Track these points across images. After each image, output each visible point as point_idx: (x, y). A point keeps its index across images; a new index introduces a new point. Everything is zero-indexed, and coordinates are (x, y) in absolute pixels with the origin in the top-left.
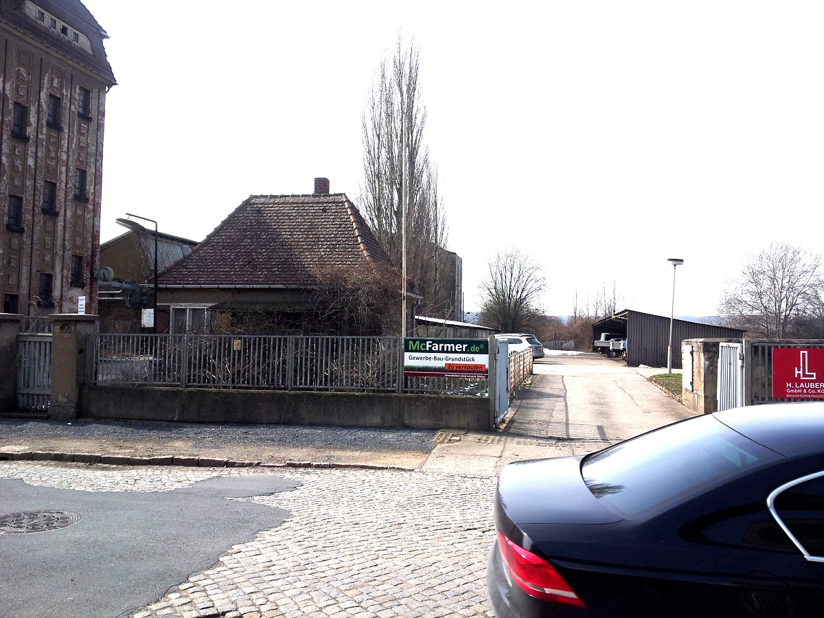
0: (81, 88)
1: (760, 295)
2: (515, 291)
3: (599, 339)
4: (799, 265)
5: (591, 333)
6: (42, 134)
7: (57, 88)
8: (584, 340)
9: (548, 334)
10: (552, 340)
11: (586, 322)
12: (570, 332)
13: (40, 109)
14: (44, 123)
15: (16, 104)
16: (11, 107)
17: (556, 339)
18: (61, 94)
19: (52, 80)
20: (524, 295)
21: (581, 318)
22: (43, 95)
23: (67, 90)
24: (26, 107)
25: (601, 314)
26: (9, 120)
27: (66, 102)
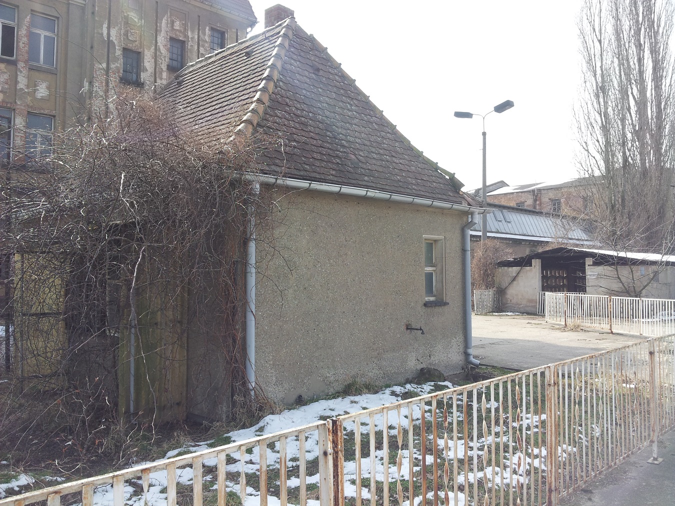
0: (212, 29)
6: (161, 79)
7: (180, 31)
13: (158, 53)
14: (164, 67)
15: (125, 50)
16: (119, 52)
18: (186, 36)
19: (173, 23)
22: (162, 40)
23: (193, 32)
24: (139, 53)
26: (117, 67)
27: (192, 45)
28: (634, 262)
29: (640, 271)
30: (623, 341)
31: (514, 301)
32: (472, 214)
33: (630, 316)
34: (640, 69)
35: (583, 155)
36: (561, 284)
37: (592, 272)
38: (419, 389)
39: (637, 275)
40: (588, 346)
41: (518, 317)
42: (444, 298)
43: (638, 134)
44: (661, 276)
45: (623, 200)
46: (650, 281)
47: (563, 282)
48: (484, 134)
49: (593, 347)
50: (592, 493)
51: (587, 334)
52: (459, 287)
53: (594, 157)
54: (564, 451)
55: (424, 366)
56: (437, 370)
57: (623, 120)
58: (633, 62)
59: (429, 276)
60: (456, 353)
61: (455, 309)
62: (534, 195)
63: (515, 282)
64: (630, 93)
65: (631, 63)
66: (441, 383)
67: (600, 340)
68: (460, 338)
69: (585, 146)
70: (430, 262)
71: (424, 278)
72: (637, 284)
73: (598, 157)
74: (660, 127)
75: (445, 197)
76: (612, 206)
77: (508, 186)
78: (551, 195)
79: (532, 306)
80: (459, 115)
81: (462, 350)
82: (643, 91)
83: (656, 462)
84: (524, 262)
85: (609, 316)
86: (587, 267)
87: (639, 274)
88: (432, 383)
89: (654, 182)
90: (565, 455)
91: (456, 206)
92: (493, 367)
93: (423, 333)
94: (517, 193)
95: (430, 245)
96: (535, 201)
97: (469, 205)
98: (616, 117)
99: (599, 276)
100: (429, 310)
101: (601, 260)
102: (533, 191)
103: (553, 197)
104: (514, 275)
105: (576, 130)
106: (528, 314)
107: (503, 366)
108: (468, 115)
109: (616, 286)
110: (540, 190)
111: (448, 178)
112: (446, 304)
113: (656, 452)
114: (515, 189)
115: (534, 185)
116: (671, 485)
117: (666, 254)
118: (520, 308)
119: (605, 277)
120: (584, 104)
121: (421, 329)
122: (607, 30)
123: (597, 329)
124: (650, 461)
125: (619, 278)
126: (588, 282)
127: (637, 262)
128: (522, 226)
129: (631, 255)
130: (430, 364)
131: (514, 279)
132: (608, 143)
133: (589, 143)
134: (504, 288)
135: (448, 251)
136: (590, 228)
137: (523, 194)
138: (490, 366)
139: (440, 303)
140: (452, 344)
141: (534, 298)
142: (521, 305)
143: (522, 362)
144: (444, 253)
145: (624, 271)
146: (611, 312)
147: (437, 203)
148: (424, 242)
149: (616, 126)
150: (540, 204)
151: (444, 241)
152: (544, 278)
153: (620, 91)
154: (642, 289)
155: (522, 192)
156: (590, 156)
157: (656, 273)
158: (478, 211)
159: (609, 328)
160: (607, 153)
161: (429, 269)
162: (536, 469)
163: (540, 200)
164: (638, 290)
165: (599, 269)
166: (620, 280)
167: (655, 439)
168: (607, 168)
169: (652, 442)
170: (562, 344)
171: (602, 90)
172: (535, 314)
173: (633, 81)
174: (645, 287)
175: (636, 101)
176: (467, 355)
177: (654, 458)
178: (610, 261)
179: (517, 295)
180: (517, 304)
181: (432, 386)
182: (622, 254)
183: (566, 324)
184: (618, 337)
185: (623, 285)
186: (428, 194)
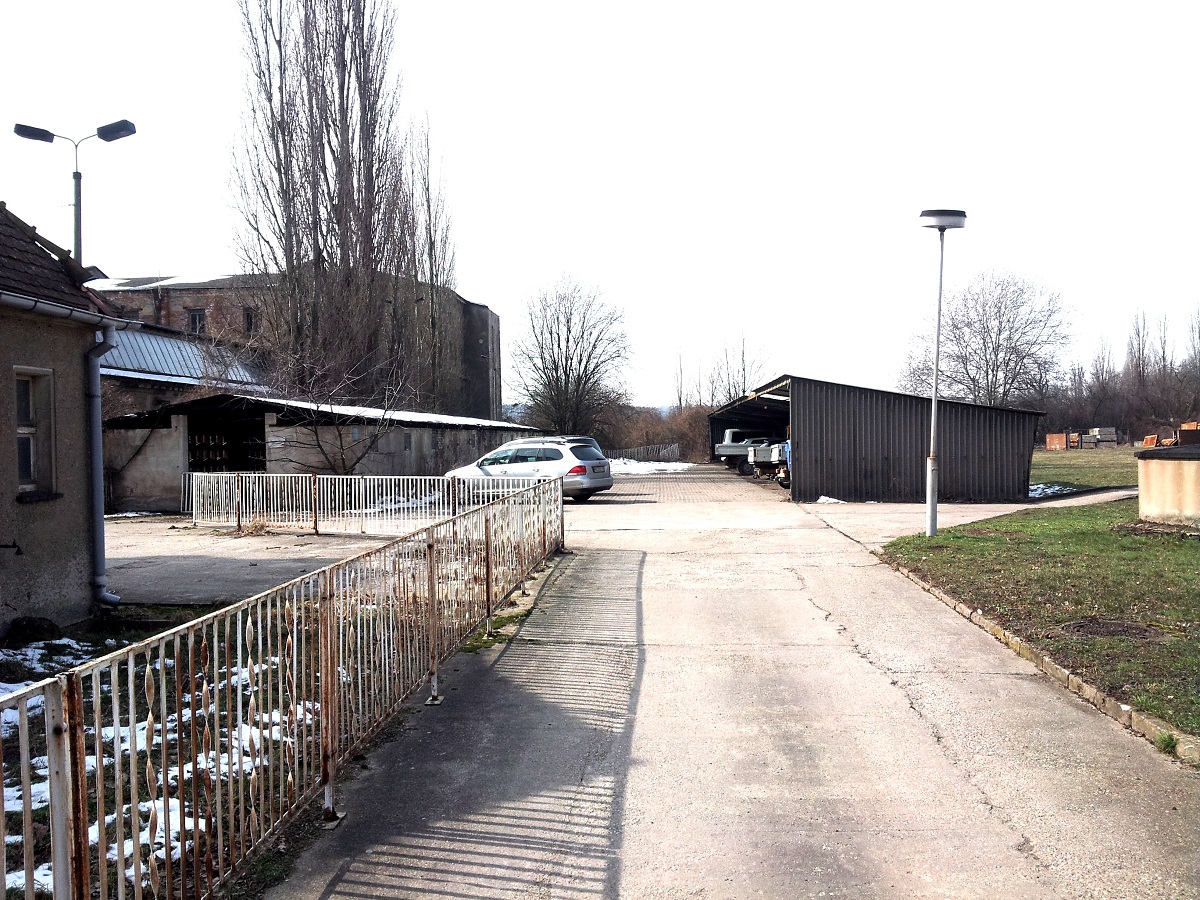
1: (964, 359)
2: (575, 360)
3: (721, 440)
4: (1023, 310)
5: (707, 431)
8: (695, 442)
9: (635, 434)
10: (641, 445)
11: (697, 412)
12: (671, 430)
17: (649, 442)
20: (591, 367)
21: (689, 407)
25: (722, 399)
28: (344, 420)
29: (353, 434)
30: (338, 544)
31: (138, 491)
32: (105, 329)
33: (346, 503)
34: (342, 104)
35: (251, 236)
36: (218, 458)
37: (276, 438)
38: (19, 657)
39: (348, 440)
40: (287, 556)
41: (146, 519)
42: (54, 485)
43: (339, 212)
44: (381, 442)
45: (315, 318)
46: (367, 450)
47: (221, 455)
48: (77, 176)
49: (296, 557)
50: (364, 758)
51: (277, 538)
52: (79, 463)
53: (268, 242)
54: (309, 711)
55: (18, 614)
56: (44, 619)
57: (315, 186)
58: (333, 91)
59: (24, 444)
60: (76, 587)
61: (74, 506)
62: (156, 298)
63: (140, 457)
64: (325, 141)
65: (329, 92)
66: (57, 642)
67: (302, 545)
68: (83, 558)
69: (253, 223)
70: (25, 419)
71: (16, 447)
72: (348, 455)
73: (275, 242)
74: (370, 205)
75: (55, 295)
76: (298, 328)
77: (107, 277)
78: (188, 300)
79: (172, 499)
80: (23, 131)
81: (86, 579)
82: (345, 143)
83: (436, 702)
84: (156, 420)
85: (314, 507)
86: (267, 429)
87: (349, 439)
88: (41, 644)
89: (364, 292)
90: (309, 716)
91: (78, 314)
92: (138, 605)
93: (19, 552)
94: (124, 291)
95: (26, 384)
96: (158, 309)
97: (100, 311)
98: (304, 179)
99: (288, 444)
100: (27, 508)
101: (291, 417)
102: (155, 291)
103: (191, 305)
104: (138, 443)
105: (238, 191)
106: (165, 512)
107: (156, 601)
108: (45, 136)
109: (314, 459)
110: (167, 290)
111: (57, 258)
112: (58, 496)
113: (435, 688)
114: (119, 285)
115: (157, 280)
116: (463, 727)
117: (390, 408)
118: (149, 503)
119: (298, 445)
120: (251, 148)
121: (14, 545)
122: (293, 27)
123: (292, 529)
124: (428, 702)
125: (319, 446)
126: (270, 453)
127: (348, 419)
128: (139, 354)
129: (338, 409)
130: (29, 609)
131: (139, 451)
132: (291, 222)
133: (261, 216)
134: (118, 468)
135: (60, 396)
136: (261, 364)
137: (135, 296)
138: (131, 604)
139: (47, 495)
140: (68, 569)
141: (175, 484)
142: (150, 497)
143: (187, 592)
144: (52, 400)
145: (328, 436)
146: (315, 500)
147: (45, 306)
148: (15, 377)
149: (303, 194)
150: (169, 315)
151: (52, 377)
152: (192, 449)
153: (312, 135)
154: (355, 464)
155: (133, 291)
156: (262, 240)
157: (375, 438)
158: (115, 323)
159: (313, 525)
160: (289, 237)
161: (23, 431)
162: (276, 742)
163: (168, 308)
164: (348, 464)
165: (287, 433)
166: (322, 450)
167: (435, 669)
168: (289, 261)
169: (432, 674)
170: (243, 557)
171: (281, 128)
172: (178, 513)
173: (330, 123)
174: (359, 459)
175: (335, 159)
176: (95, 587)
177: (433, 697)
178: (305, 419)
179: (143, 480)
180: (145, 496)
181: (42, 648)
182: (325, 408)
183: (239, 525)
184: (328, 539)
185: (326, 458)
186: (24, 287)
